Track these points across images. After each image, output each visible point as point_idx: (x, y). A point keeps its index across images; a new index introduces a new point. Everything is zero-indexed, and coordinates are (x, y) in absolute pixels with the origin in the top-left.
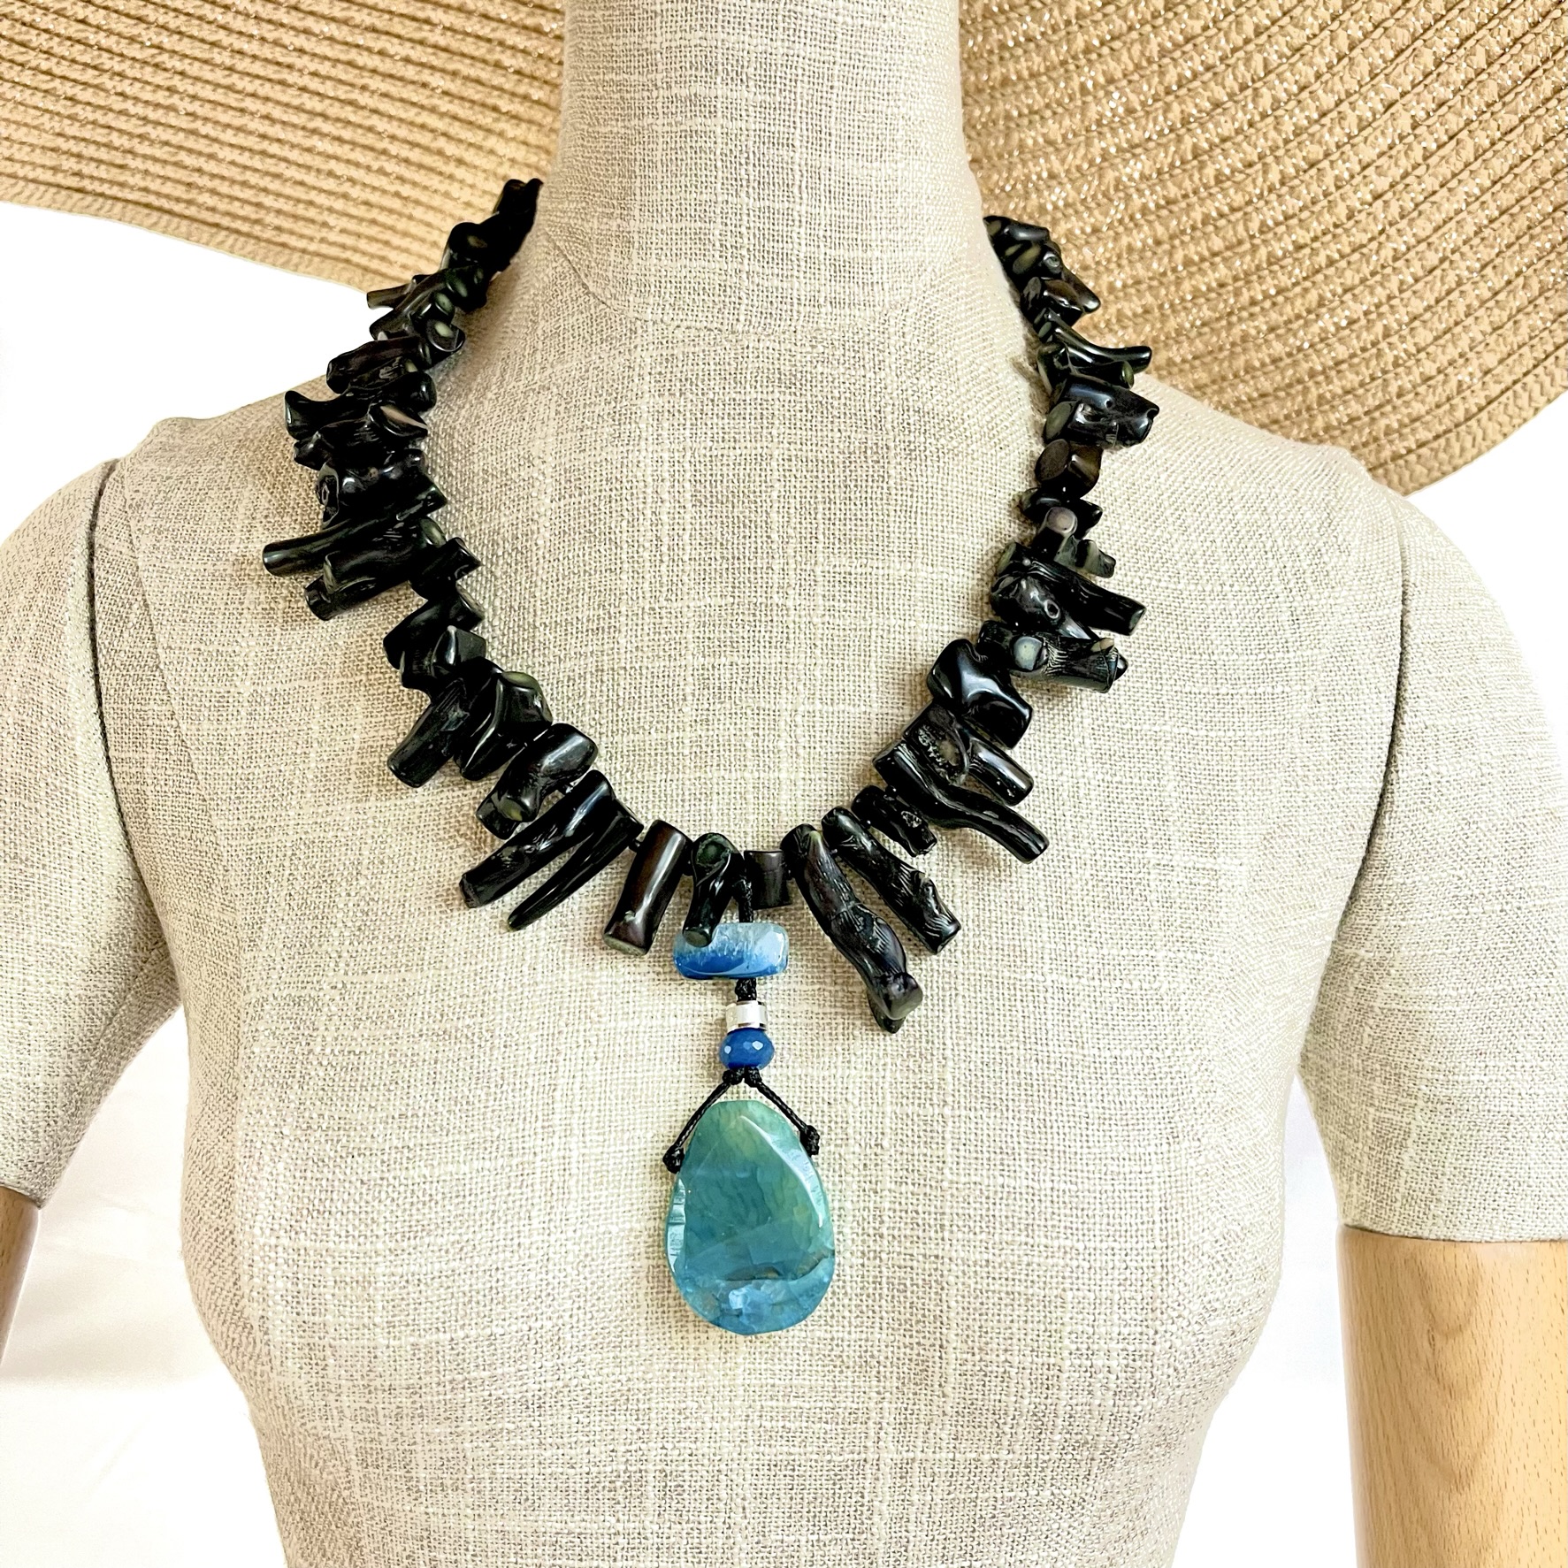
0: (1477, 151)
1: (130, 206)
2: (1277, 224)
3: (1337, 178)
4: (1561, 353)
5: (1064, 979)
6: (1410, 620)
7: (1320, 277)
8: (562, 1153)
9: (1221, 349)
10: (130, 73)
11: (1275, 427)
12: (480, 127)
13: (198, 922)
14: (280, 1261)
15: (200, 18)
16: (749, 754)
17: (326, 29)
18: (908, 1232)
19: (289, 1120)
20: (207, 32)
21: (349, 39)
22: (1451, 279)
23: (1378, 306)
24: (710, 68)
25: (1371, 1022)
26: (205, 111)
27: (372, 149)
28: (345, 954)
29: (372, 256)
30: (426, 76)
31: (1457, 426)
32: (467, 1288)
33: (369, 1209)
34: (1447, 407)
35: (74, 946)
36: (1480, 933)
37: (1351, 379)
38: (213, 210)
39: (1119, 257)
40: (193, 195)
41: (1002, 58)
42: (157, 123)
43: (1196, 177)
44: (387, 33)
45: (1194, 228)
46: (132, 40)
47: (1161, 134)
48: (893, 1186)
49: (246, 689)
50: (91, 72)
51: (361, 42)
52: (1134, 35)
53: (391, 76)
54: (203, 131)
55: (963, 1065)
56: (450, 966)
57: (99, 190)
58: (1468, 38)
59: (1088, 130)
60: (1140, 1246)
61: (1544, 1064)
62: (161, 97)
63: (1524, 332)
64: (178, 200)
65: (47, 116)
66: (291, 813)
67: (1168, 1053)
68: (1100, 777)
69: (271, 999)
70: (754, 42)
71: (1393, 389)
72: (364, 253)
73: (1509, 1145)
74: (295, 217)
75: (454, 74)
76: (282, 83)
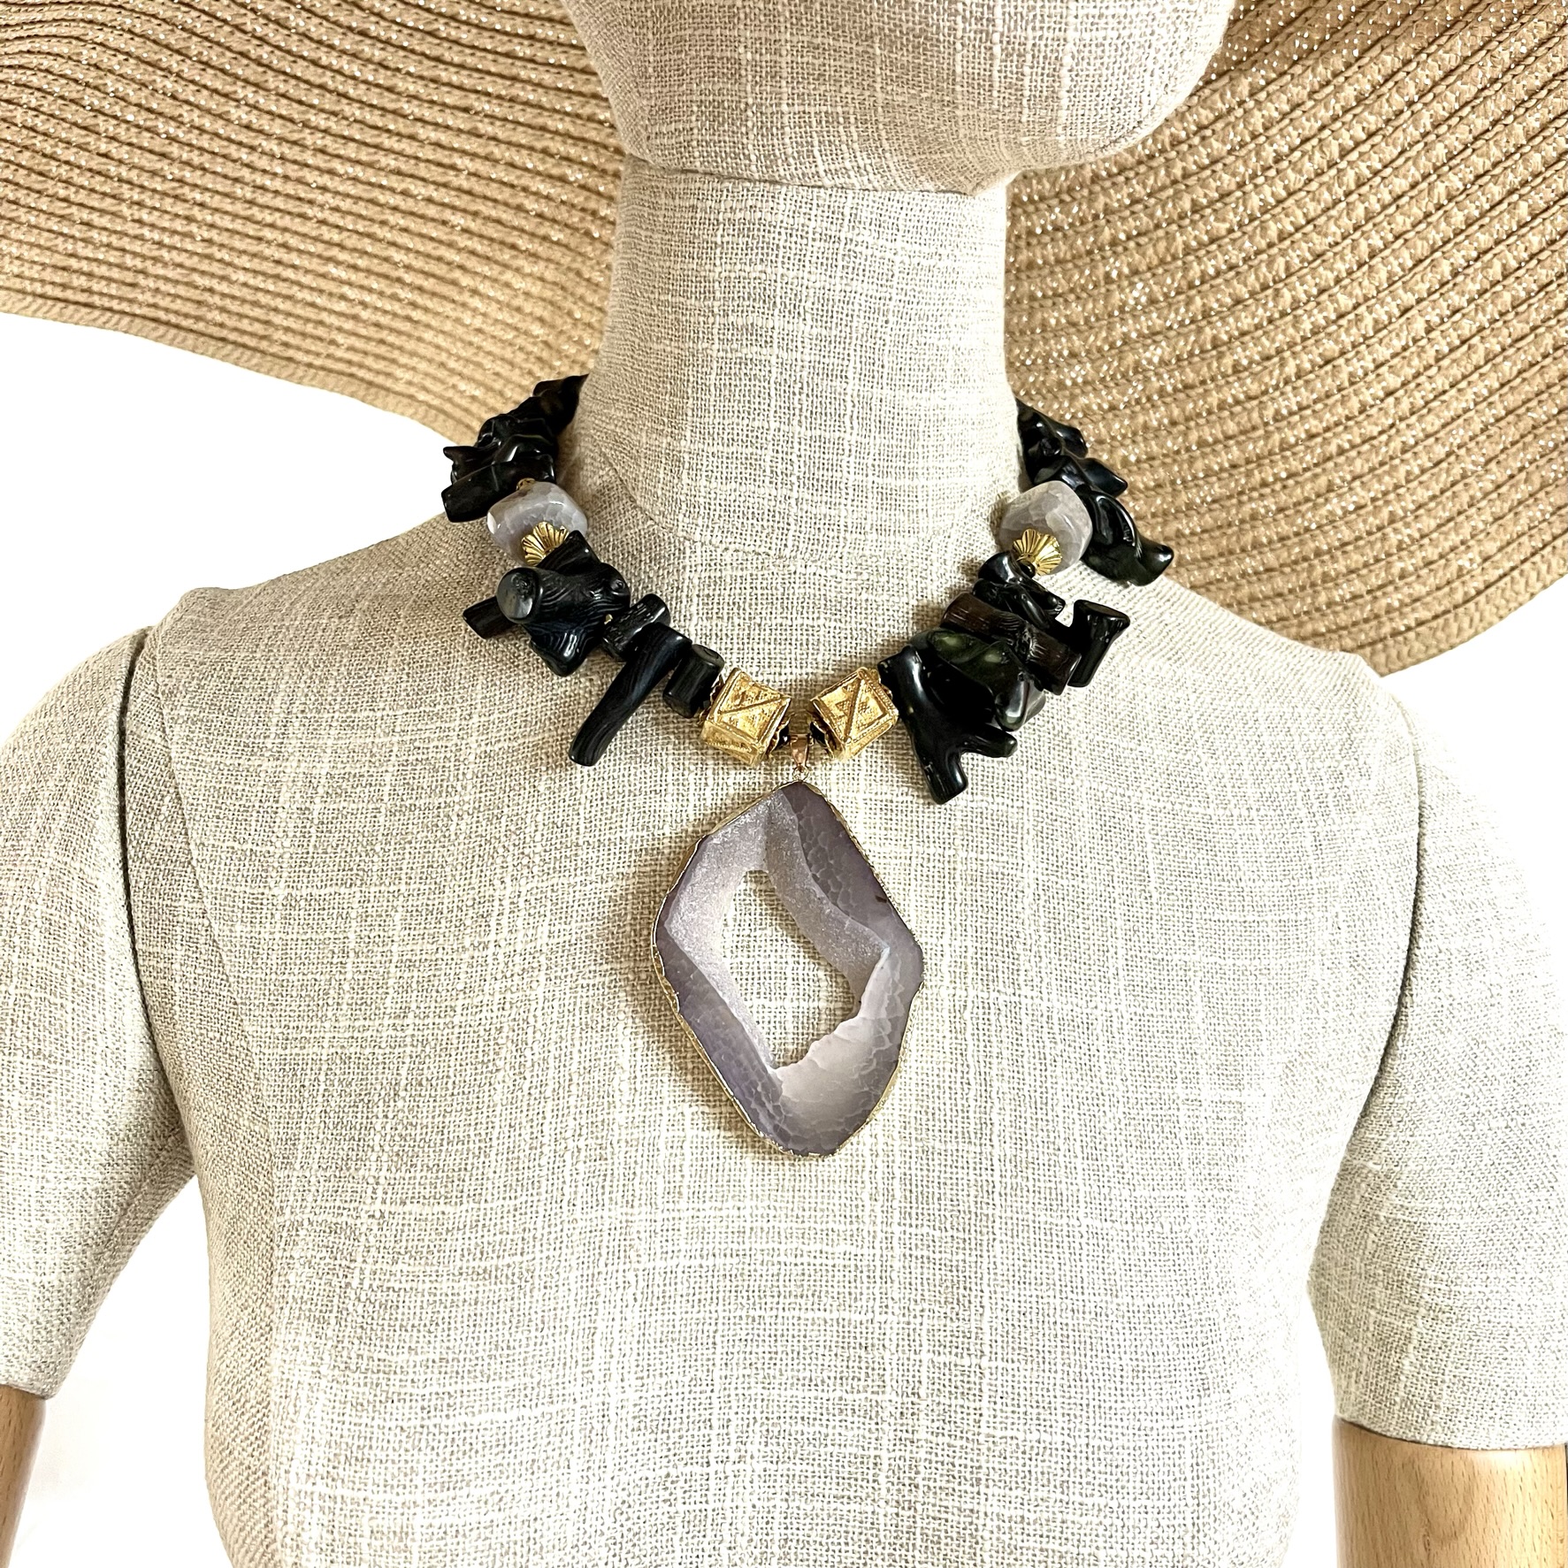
0: (1487, 355)
1: (137, 321)
2: (1291, 414)
3: (1351, 375)
4: (1559, 543)
5: (1097, 1223)
6: (1427, 843)
7: (1330, 465)
8: (601, 1399)
9: (1230, 525)
10: (149, 202)
11: (1279, 600)
12: (496, 262)
13: (226, 1127)
14: (316, 1509)
15: (224, 156)
16: (789, 981)
17: (350, 170)
18: (944, 1484)
19: (326, 1357)
20: (229, 169)
21: (373, 180)
22: (1457, 471)
23: (1385, 494)
24: (768, 300)
25: (1376, 1229)
26: (224, 238)
27: (386, 277)
28: (382, 1181)
29: (378, 372)
30: (447, 215)
31: (1456, 607)
32: (505, 1540)
33: (409, 1458)
34: (1447, 589)
35: (93, 1140)
36: (1486, 1149)
37: (1356, 559)
38: (222, 325)
39: (1135, 434)
40: (203, 311)
41: (1029, 244)
42: (172, 248)
43: (1215, 364)
44: (412, 176)
45: (1210, 412)
46: (154, 173)
47: (1181, 324)
48: (929, 1437)
49: (281, 891)
50: (109, 201)
51: (384, 182)
52: (1161, 233)
53: (412, 214)
54: (218, 255)
55: (1000, 1314)
56: (489, 1198)
57: (107, 305)
58: (1486, 252)
59: (1111, 315)
60: (1171, 1504)
61: (1542, 1276)
62: (179, 225)
63: (1524, 521)
64: (186, 316)
65: (61, 239)
66: (327, 1024)
67: (1198, 1298)
68: (1132, 1010)
69: (306, 1223)
70: (813, 278)
71: (1396, 570)
72: (370, 369)
73: (1506, 1355)
74: (304, 335)
75: (475, 214)
76: (302, 216)
